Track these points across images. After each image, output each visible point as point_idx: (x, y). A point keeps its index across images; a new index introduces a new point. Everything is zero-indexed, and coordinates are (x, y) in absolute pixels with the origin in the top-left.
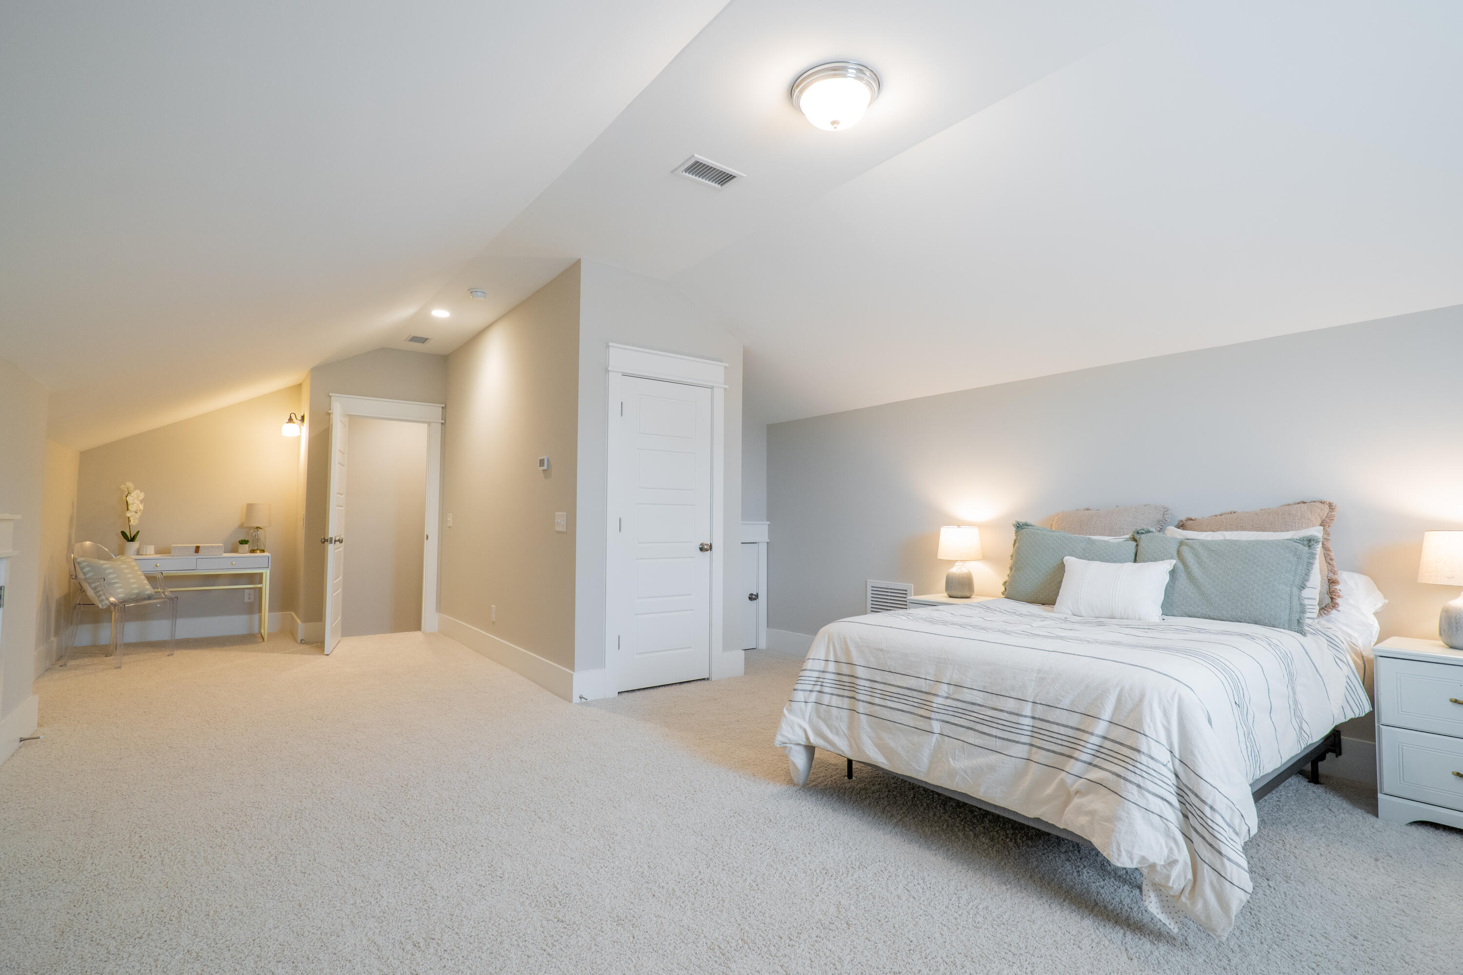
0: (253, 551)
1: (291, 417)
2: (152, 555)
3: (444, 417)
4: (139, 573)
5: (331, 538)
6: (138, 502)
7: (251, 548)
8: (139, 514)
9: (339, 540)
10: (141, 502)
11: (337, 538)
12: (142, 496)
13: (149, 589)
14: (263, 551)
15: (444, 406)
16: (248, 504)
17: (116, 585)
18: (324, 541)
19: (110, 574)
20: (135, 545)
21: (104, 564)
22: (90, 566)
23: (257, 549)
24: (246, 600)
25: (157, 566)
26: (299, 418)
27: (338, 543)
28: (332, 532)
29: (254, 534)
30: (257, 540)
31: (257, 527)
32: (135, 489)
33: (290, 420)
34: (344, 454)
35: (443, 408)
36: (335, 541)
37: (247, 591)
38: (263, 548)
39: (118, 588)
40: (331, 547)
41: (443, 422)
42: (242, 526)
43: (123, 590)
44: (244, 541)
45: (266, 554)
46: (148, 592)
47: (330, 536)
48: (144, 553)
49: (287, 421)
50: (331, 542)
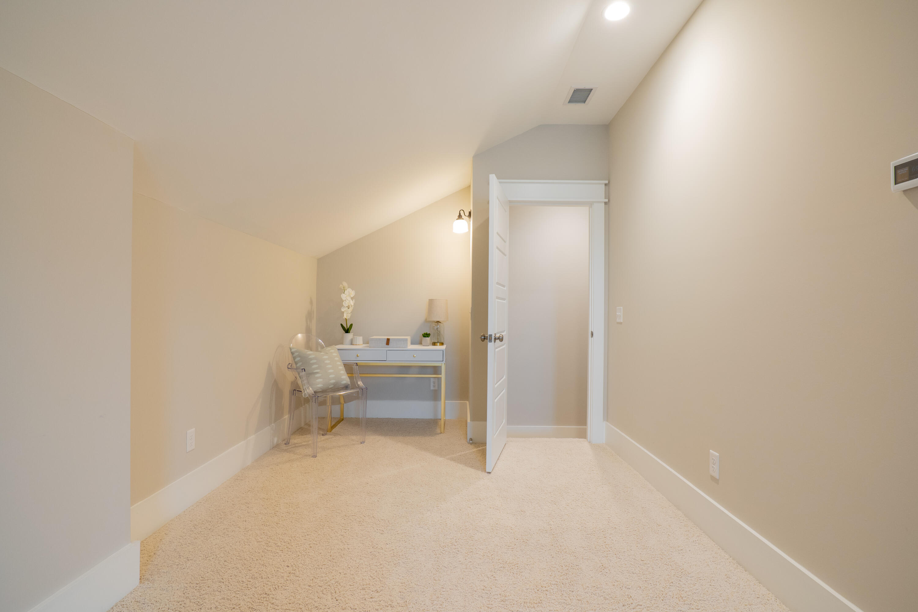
0: (434, 344)
1: (460, 213)
2: (361, 345)
3: (608, 195)
4: (339, 363)
5: (491, 336)
6: (349, 299)
7: (433, 341)
8: (351, 309)
9: (499, 338)
10: (352, 298)
11: (498, 335)
12: (353, 293)
13: (345, 379)
14: (442, 344)
15: (607, 182)
16: (429, 300)
17: (317, 375)
18: (485, 338)
19: (314, 364)
20: (350, 336)
21: (310, 355)
22: (299, 357)
23: (438, 342)
24: (432, 388)
25: (357, 356)
26: (467, 214)
27: (498, 341)
28: (492, 330)
29: (436, 327)
30: (438, 333)
31: (437, 322)
32: (348, 288)
33: (460, 217)
34: (505, 242)
35: (606, 185)
36: (495, 339)
37: (431, 379)
38: (442, 341)
39: (318, 378)
40: (491, 346)
41: (607, 200)
42: (426, 321)
43: (321, 380)
44: (427, 334)
45: (444, 347)
46: (344, 382)
47: (489, 334)
48: (355, 344)
49: (457, 218)
50: (490, 341)
